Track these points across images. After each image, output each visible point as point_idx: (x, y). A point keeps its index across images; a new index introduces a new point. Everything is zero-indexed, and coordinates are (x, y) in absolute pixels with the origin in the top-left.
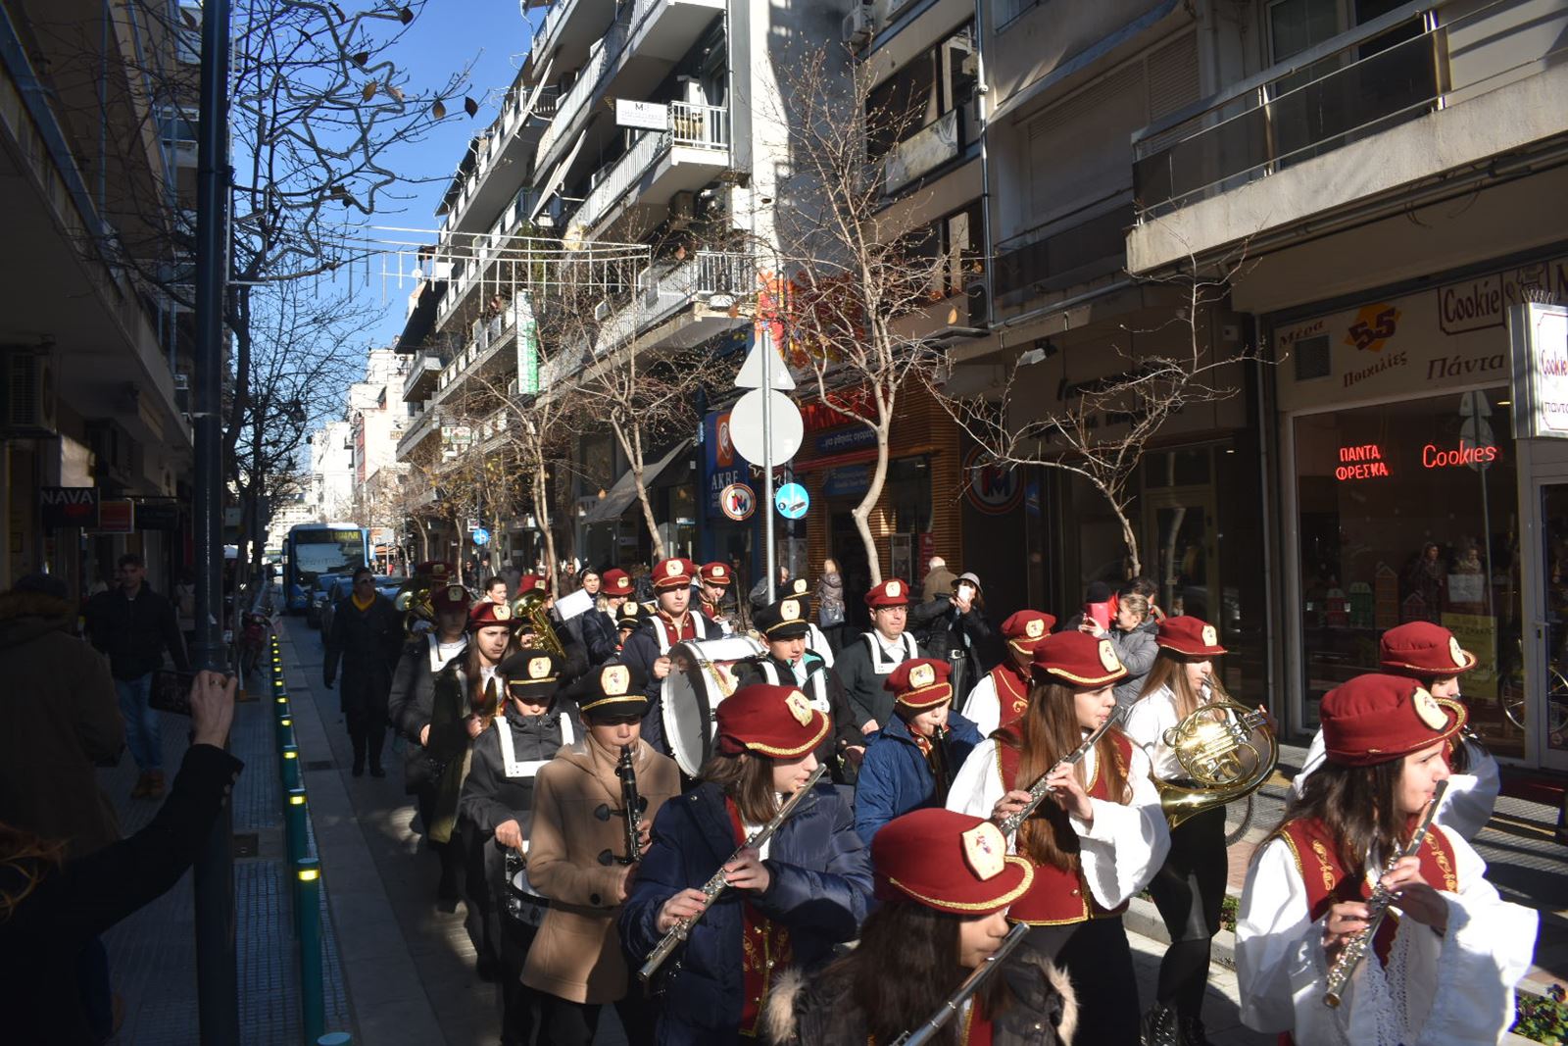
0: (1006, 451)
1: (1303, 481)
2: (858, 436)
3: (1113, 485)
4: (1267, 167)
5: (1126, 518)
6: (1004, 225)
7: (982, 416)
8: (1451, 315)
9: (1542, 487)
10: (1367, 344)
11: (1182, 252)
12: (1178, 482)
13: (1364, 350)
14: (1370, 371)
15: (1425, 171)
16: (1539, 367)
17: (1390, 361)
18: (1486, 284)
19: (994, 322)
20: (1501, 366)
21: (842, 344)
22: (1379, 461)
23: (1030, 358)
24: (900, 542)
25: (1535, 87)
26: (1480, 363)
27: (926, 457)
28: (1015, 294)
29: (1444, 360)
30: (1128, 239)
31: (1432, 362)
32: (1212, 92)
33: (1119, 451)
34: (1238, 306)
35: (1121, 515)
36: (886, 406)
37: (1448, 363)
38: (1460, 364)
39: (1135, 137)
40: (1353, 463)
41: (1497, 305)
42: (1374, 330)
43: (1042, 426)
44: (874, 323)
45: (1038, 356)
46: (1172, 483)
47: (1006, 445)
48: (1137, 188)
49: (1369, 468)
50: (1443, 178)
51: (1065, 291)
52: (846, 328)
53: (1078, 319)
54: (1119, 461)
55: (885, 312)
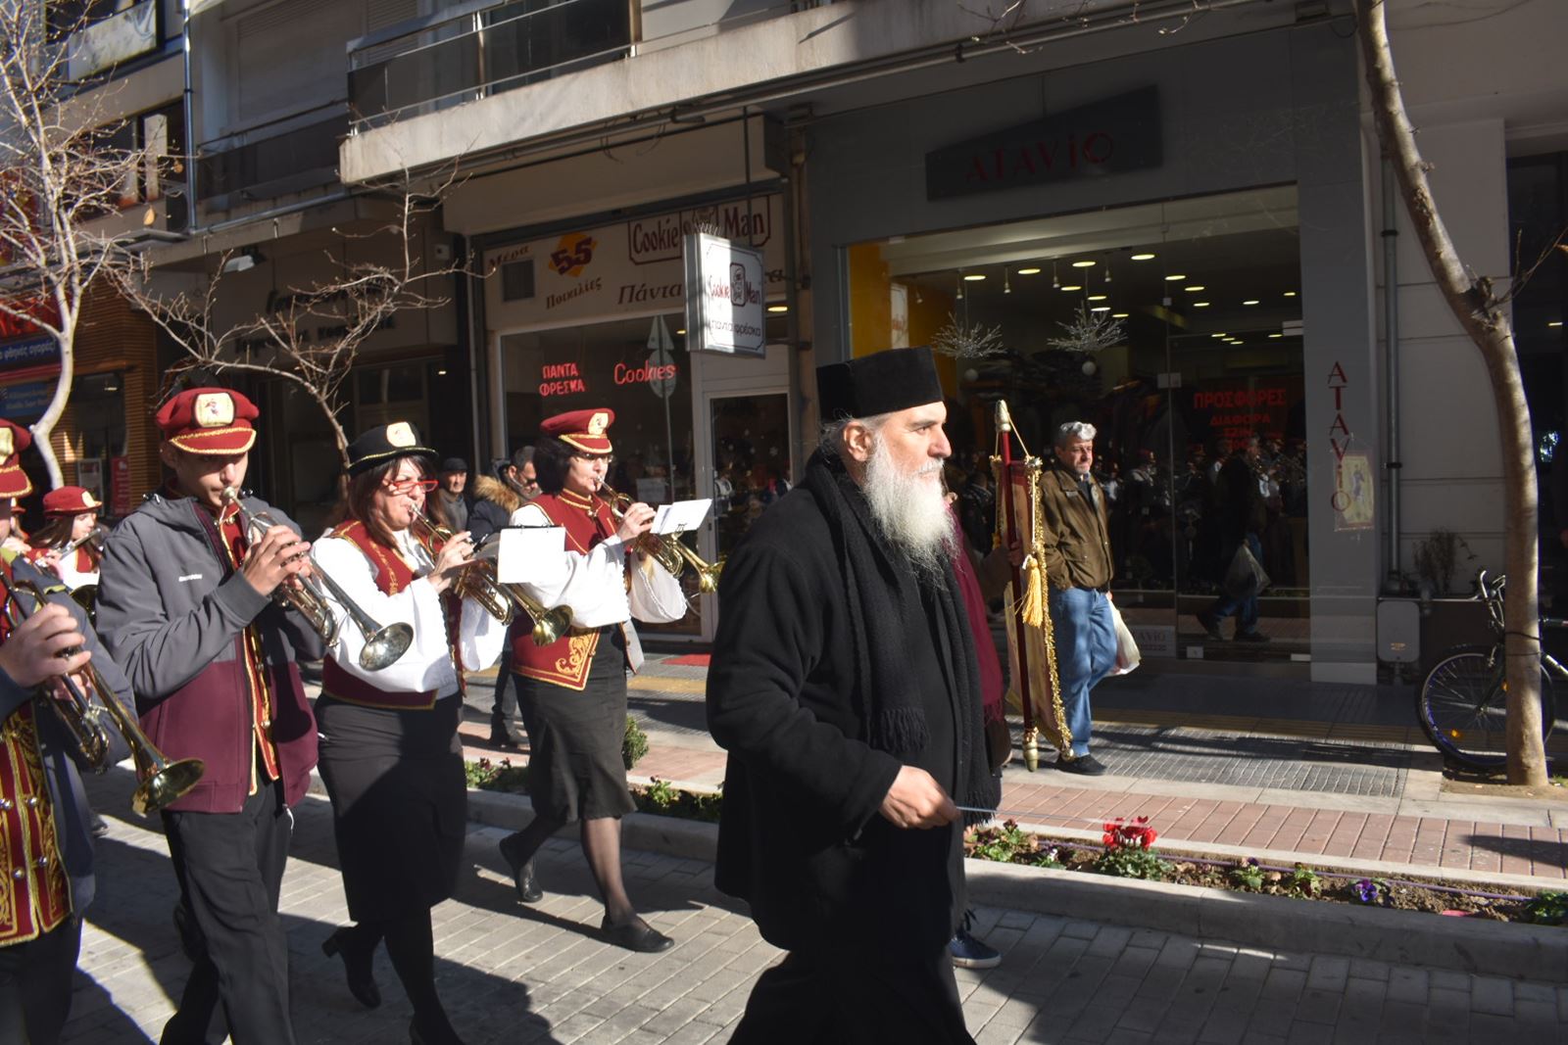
0: (210, 354)
1: (510, 397)
2: (36, 349)
3: (325, 390)
4: (479, 91)
5: (340, 424)
6: (208, 125)
7: (184, 318)
8: (639, 247)
9: (711, 400)
10: (568, 269)
11: (395, 167)
12: (390, 399)
13: (565, 275)
14: (570, 295)
15: (619, 111)
16: (708, 290)
17: (586, 286)
18: (668, 221)
19: (196, 228)
20: (679, 294)
21: (14, 237)
22: (577, 378)
23: (237, 265)
24: (88, 469)
25: (710, 47)
26: (662, 291)
27: (118, 376)
28: (220, 200)
29: (633, 287)
30: (341, 148)
31: (623, 289)
32: (429, 11)
33: (331, 356)
34: (450, 225)
35: (334, 421)
36: (70, 311)
37: (637, 289)
38: (645, 291)
39: (351, 46)
40: (555, 380)
41: (676, 240)
42: (574, 257)
43: (250, 329)
44: (54, 216)
45: (245, 263)
46: (385, 397)
47: (212, 348)
48: (352, 98)
49: (569, 385)
50: (635, 118)
51: (274, 199)
52: (20, 221)
53: (290, 227)
54: (331, 366)
55: (68, 207)
